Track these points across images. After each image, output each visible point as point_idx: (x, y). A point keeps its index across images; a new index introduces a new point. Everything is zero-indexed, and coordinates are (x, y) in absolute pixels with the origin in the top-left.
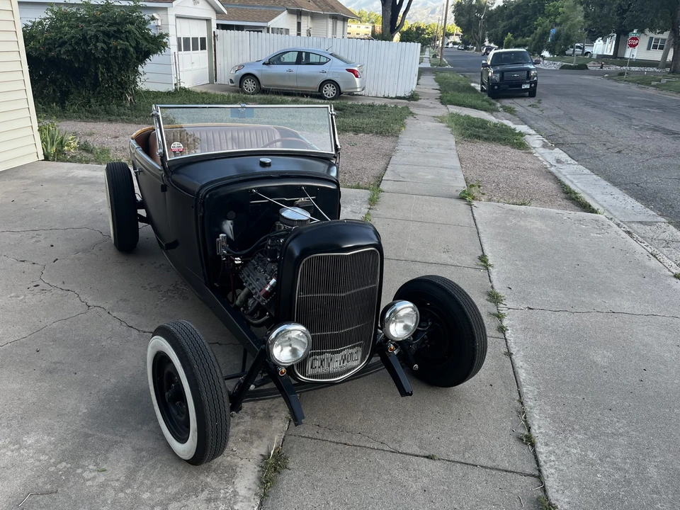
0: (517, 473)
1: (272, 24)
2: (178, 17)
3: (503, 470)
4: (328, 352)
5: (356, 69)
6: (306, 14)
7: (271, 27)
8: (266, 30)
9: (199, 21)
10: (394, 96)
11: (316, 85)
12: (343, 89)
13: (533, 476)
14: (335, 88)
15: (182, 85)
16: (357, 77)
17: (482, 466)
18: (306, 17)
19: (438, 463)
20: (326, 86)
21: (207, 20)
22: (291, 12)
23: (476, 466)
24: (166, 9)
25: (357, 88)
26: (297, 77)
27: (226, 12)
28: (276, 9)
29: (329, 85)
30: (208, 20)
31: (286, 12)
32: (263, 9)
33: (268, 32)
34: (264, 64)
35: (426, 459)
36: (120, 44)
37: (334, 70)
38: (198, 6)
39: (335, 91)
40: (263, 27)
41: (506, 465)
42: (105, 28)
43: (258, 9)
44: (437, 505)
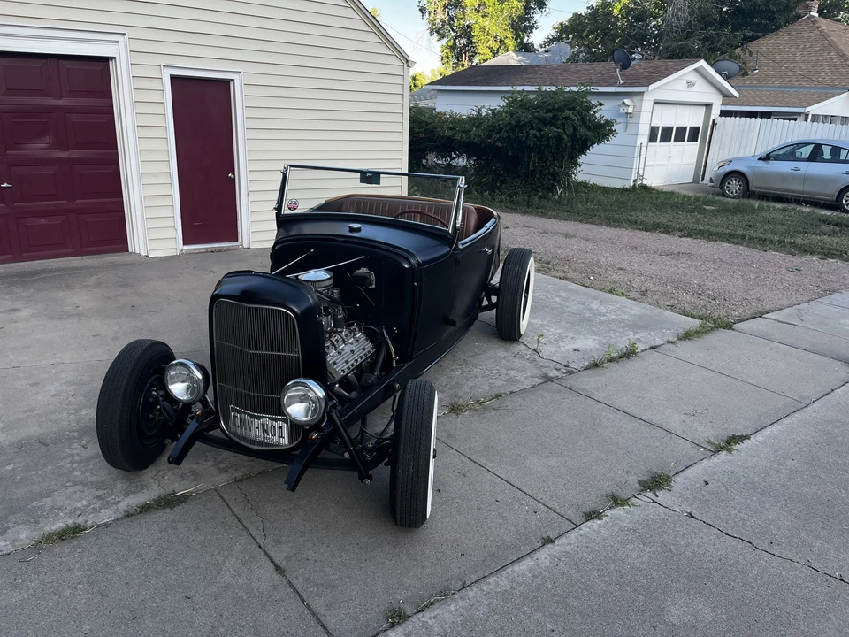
1: (813, 110)
2: (657, 103)
3: (320, 622)
4: (248, 415)
7: (812, 113)
8: (803, 117)
9: (692, 107)
11: (834, 190)
15: (645, 182)
17: (307, 606)
19: (277, 577)
21: (706, 105)
24: (642, 93)
26: (806, 178)
27: (737, 95)
28: (831, 91)
30: (708, 106)
31: (845, 94)
33: (806, 120)
34: (760, 159)
35: (273, 568)
36: (551, 131)
38: (695, 89)
40: (800, 114)
41: (333, 621)
42: (542, 114)
43: (806, 91)
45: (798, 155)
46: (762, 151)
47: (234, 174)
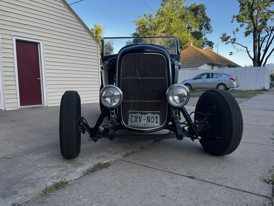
0: (253, 193)
3: (242, 191)
5: (234, 78)
6: (216, 65)
10: (255, 90)
11: (215, 86)
12: (228, 87)
13: (266, 197)
14: (224, 86)
16: (234, 81)
17: (226, 187)
18: (216, 67)
19: (195, 180)
20: (220, 86)
22: (209, 64)
23: (222, 186)
25: (234, 86)
26: (207, 83)
28: (202, 64)
29: (221, 85)
31: (206, 64)
32: (197, 64)
34: (193, 79)
35: (188, 178)
37: (224, 79)
39: (224, 88)
41: (247, 189)
43: (195, 64)
44: (180, 195)
45: (202, 78)
46: (194, 77)
47: (40, 78)
